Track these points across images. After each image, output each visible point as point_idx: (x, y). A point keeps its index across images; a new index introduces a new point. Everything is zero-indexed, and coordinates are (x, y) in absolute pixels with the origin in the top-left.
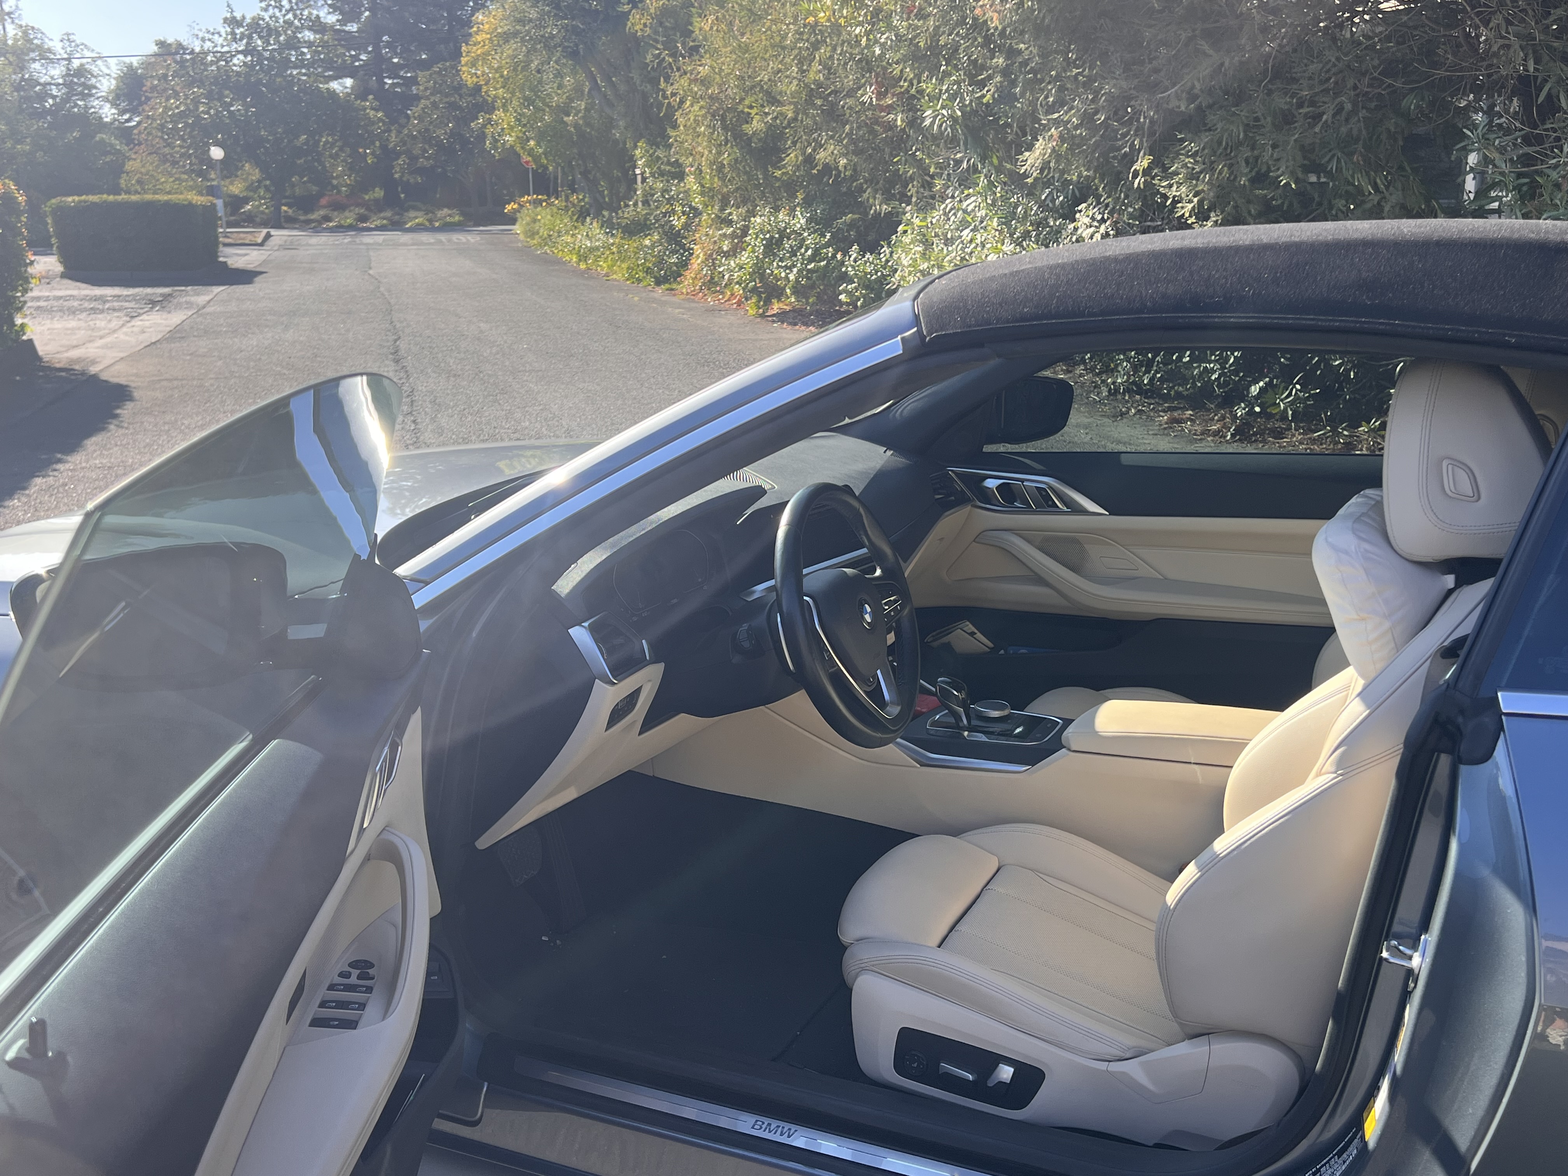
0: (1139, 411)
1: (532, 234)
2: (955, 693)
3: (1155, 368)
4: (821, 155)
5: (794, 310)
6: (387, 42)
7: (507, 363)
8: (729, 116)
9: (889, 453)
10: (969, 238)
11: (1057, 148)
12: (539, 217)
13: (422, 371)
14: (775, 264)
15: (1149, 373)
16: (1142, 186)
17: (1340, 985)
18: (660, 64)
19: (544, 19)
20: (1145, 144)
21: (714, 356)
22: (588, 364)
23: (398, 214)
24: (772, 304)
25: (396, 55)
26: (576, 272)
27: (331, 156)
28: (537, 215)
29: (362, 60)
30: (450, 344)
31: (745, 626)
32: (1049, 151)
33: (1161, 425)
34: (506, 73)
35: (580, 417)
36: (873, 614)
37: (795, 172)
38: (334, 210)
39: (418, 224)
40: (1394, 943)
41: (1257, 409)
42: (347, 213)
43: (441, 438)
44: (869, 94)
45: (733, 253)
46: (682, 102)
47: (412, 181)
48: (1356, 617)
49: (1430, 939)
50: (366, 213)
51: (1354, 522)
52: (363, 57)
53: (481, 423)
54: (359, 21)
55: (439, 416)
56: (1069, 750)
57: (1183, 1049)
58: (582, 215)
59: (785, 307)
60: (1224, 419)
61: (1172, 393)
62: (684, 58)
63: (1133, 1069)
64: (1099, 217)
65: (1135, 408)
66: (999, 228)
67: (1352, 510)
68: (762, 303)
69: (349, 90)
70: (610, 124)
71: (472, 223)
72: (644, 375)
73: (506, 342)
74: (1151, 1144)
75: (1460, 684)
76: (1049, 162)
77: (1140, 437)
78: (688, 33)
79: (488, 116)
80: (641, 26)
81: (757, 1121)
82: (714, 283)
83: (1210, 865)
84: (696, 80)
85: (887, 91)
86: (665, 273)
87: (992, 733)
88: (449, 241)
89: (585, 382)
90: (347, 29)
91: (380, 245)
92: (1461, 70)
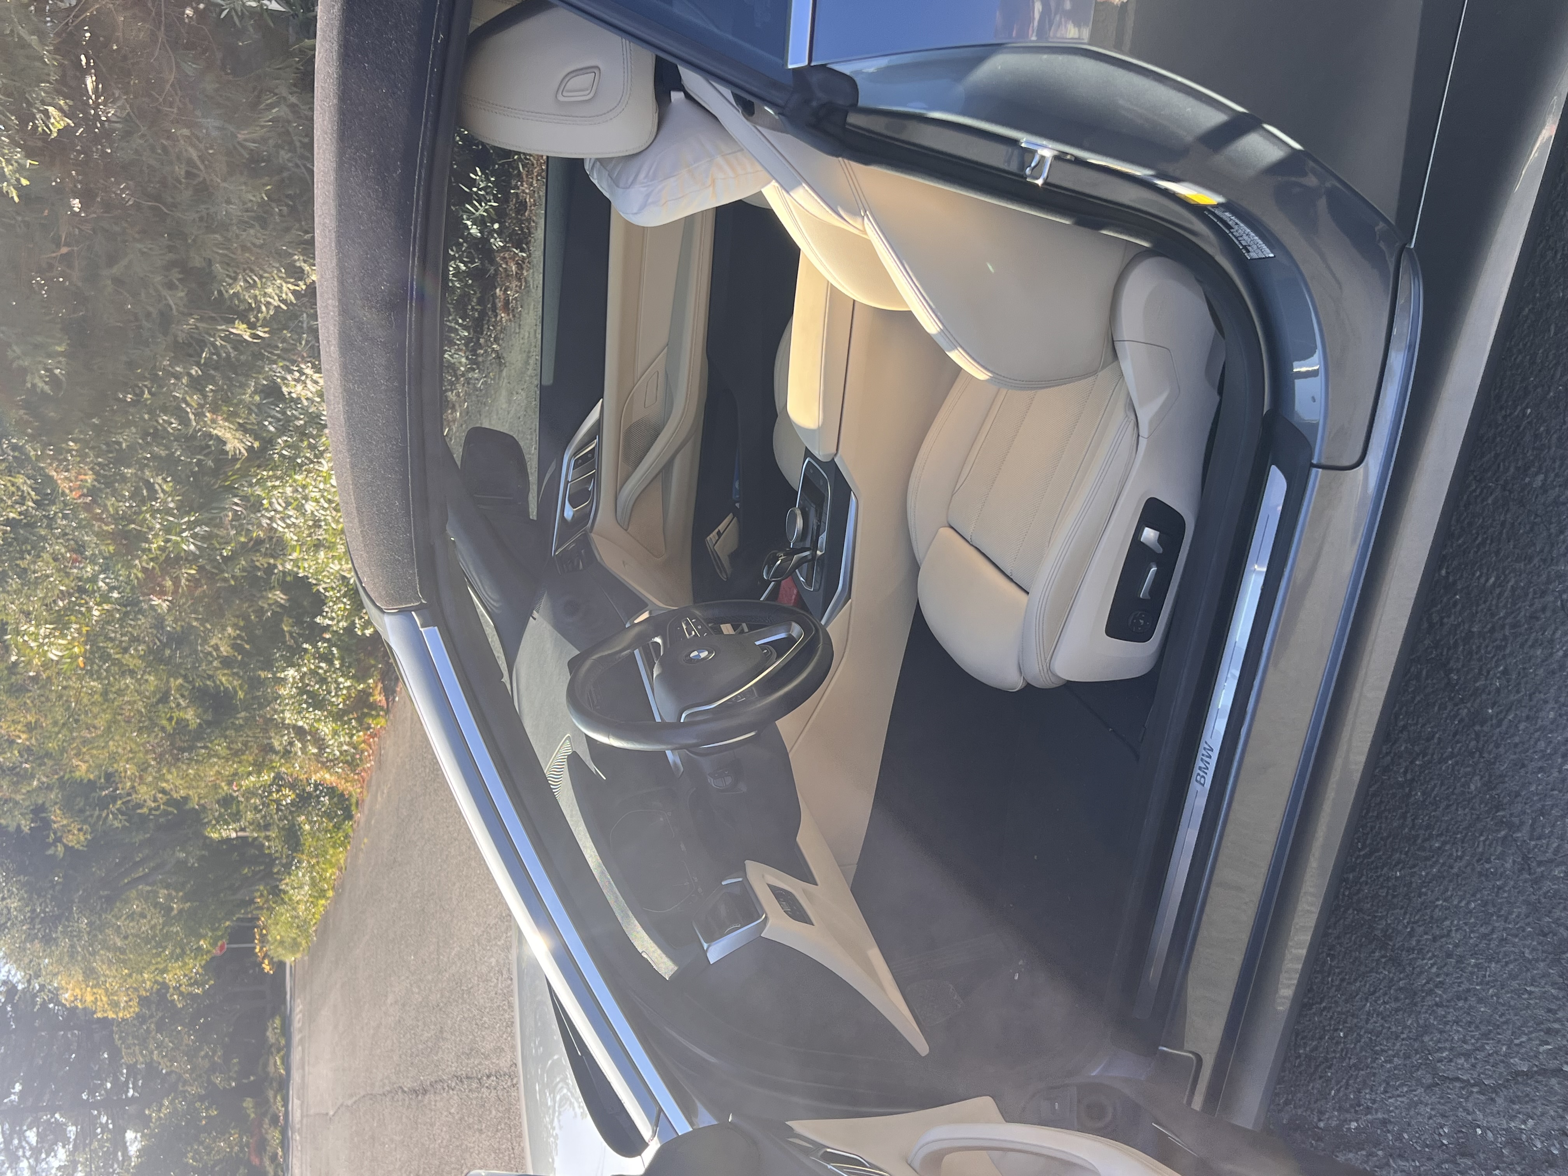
0: (495, 341)
1: (295, 946)
2: (779, 562)
3: (453, 325)
4: (225, 650)
5: (382, 680)
6: (88, 1094)
7: (430, 977)
8: (179, 743)
9: (535, 614)
10: (314, 504)
11: (225, 416)
12: (278, 937)
13: (436, 1066)
14: (334, 699)
15: (457, 330)
16: (266, 329)
17: (1067, 222)
18: (123, 814)
19: (71, 932)
20: (223, 327)
21: (427, 763)
22: (433, 894)
23: (271, 1083)
24: (375, 701)
25: (102, 1085)
26: (337, 900)
27: (208, 1154)
28: (276, 940)
29: (107, 1121)
30: (408, 1035)
31: (710, 780)
32: (226, 424)
33: (510, 320)
34: (126, 971)
35: (488, 905)
36: (700, 649)
37: (240, 677)
38: (265, 1150)
39: (283, 1063)
40: (1028, 171)
41: (496, 226)
42: (269, 1137)
43: (506, 1049)
44: (160, 603)
45: (320, 743)
46: (163, 791)
47: (236, 1069)
48: (711, 188)
49: (1025, 140)
50: (269, 1116)
51: (618, 186)
52: (104, 1119)
53: (491, 1007)
54: (65, 1124)
55: (483, 1050)
56: (836, 455)
57: (1127, 366)
58: (277, 892)
59: (379, 688)
60: (505, 258)
61: (478, 307)
62: (117, 789)
63: (1146, 415)
64: (297, 374)
65: (492, 344)
66: (305, 473)
67: (605, 185)
68: (374, 713)
69: (139, 1135)
70: (181, 865)
71: (283, 1007)
72: (446, 837)
73: (408, 978)
74: (1218, 398)
75: (780, 102)
76: (239, 423)
77: (521, 341)
78: (91, 785)
79: (171, 990)
80: (81, 833)
81: (1197, 781)
82: (353, 760)
83: (951, 339)
84: (141, 777)
85: (159, 585)
86: (340, 809)
87: (819, 527)
88: (300, 1030)
89: (451, 898)
90: (73, 1137)
91: (303, 1102)
92: (158, 14)
